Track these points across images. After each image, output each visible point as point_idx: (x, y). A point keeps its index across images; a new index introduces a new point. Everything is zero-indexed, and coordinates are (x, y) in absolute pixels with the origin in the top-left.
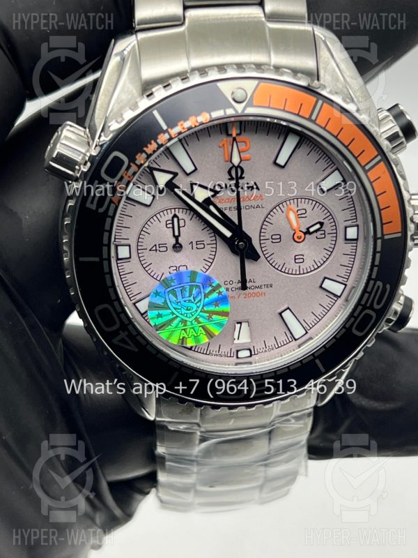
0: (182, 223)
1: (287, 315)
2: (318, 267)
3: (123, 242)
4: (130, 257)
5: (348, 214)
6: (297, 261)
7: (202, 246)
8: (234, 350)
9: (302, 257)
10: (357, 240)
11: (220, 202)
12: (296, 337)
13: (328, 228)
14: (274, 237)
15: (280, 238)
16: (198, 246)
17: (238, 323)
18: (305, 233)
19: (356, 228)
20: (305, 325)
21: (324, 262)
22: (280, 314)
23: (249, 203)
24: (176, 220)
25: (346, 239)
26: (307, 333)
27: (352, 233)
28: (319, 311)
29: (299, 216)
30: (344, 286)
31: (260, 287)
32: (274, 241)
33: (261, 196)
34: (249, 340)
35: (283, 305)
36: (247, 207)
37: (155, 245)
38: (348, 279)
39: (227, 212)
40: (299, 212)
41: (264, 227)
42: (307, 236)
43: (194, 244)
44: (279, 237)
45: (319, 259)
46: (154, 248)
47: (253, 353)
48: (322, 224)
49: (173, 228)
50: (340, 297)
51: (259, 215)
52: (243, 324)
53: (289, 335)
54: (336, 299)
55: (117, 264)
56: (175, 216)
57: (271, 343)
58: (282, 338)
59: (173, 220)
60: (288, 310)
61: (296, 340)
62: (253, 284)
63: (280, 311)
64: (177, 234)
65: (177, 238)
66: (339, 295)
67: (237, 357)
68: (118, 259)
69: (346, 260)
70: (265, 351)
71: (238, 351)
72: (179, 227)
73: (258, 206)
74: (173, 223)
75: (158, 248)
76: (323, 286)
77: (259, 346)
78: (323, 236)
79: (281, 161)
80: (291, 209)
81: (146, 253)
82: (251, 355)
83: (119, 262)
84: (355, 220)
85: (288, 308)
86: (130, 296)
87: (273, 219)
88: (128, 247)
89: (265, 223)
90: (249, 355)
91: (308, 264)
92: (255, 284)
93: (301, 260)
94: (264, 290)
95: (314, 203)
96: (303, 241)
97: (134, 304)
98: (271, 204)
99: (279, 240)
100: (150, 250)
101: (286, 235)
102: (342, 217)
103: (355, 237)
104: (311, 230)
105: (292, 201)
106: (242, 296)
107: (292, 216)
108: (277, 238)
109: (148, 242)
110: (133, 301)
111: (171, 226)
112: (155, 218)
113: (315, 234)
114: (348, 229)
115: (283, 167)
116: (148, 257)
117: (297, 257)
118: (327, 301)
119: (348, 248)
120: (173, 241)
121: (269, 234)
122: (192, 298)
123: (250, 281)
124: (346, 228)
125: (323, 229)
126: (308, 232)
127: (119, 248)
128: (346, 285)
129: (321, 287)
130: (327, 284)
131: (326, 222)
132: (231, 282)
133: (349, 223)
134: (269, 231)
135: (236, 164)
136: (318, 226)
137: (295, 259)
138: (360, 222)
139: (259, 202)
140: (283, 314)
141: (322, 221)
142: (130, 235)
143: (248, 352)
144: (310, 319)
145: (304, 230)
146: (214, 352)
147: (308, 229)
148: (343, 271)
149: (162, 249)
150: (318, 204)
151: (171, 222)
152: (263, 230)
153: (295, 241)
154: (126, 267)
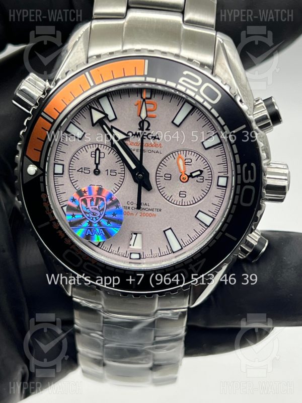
0: (102, 155)
1: (169, 233)
2: (196, 202)
3: (60, 162)
4: (62, 174)
5: (222, 168)
6: (181, 195)
7: (115, 174)
8: (128, 253)
9: (185, 193)
10: (226, 187)
11: (130, 144)
12: (174, 251)
13: (206, 174)
14: (166, 176)
15: (171, 177)
16: (112, 174)
17: (134, 234)
18: (189, 177)
19: (226, 178)
20: (182, 243)
21: (201, 200)
22: (164, 231)
23: (151, 149)
24: (98, 152)
25: (218, 185)
26: (182, 248)
27: (222, 181)
28: (193, 234)
29: (185, 164)
30: (212, 219)
31: (152, 210)
32: (166, 178)
33: (160, 144)
34: (141, 248)
35: (168, 226)
36: (150, 151)
37: (82, 168)
38: (216, 215)
39: (135, 152)
40: (186, 161)
41: (160, 167)
42: (190, 178)
43: (109, 171)
44: (169, 176)
45: (197, 197)
46: (81, 170)
47: (142, 257)
48: (201, 172)
49: (95, 157)
50: (209, 226)
51: (157, 158)
52: (138, 235)
53: (169, 248)
54: (206, 228)
55: (54, 177)
56: (98, 149)
57: (155, 252)
58: (164, 250)
59: (96, 152)
60: (170, 230)
61: (173, 252)
62: (147, 207)
63: (164, 229)
64: (97, 162)
65: (97, 165)
66: (208, 225)
67: (130, 258)
68: (55, 174)
69: (216, 201)
70: (151, 257)
71: (131, 254)
72: (99, 157)
73: (157, 152)
74: (95, 154)
75: (83, 170)
76: (197, 216)
77: (147, 253)
78: (202, 181)
79: (177, 121)
80: (180, 157)
81: (75, 173)
82: (140, 258)
83: (55, 176)
84: (226, 173)
85: (170, 229)
86: (60, 201)
87: (167, 162)
88: (62, 166)
89: (161, 164)
90: (138, 257)
91: (189, 199)
92: (149, 207)
93: (184, 196)
94: (155, 212)
95: (198, 156)
96: (186, 182)
97: (62, 207)
98: (167, 152)
99: (169, 179)
100: (78, 171)
101: (176, 175)
102: (217, 169)
103: (225, 185)
104: (194, 175)
105: (182, 152)
106: (139, 214)
107: (181, 163)
108: (169, 177)
109: (77, 165)
110: (62, 206)
111: (94, 156)
112: (84, 148)
113: (196, 178)
114: (220, 178)
115: (178, 126)
116: (76, 175)
117: (181, 193)
118: (199, 228)
119: (219, 192)
120: (94, 167)
121: (163, 173)
122: (97, 207)
123: (146, 204)
124: (219, 177)
125: (202, 175)
126: (191, 176)
127: (56, 165)
128: (214, 219)
129: (196, 217)
130: (200, 216)
131: (205, 171)
132: (132, 203)
133: (222, 174)
134: (164, 171)
135: (143, 118)
136: (198, 173)
137: (180, 194)
138: (229, 175)
139: (158, 149)
140: (166, 232)
141: (202, 170)
142: (65, 158)
143: (138, 255)
144: (186, 239)
145: (189, 174)
146: (115, 252)
147: (191, 173)
148: (213, 209)
149: (86, 171)
150: (200, 157)
151: (94, 153)
152: (159, 169)
153: (181, 180)
154: (60, 180)
